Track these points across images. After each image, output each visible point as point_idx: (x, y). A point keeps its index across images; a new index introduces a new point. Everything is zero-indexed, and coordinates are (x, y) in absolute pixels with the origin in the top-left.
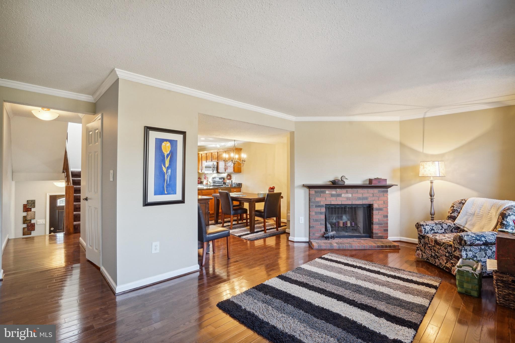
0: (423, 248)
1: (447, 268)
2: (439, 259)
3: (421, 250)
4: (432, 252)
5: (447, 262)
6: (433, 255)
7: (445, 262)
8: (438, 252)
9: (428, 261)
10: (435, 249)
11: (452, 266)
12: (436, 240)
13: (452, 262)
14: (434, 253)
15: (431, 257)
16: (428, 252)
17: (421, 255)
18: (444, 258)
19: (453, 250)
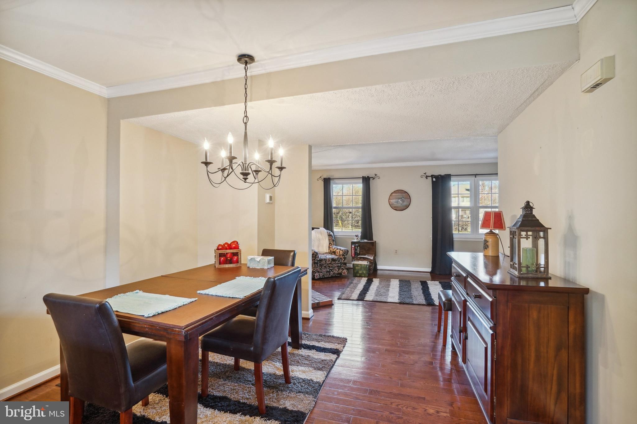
0: (319, 270)
1: (338, 274)
2: (333, 271)
3: (319, 272)
4: (327, 269)
5: (339, 270)
6: (328, 270)
7: (338, 270)
8: (332, 267)
9: (324, 277)
10: (330, 265)
11: (342, 270)
12: (333, 258)
13: (342, 268)
14: (328, 269)
15: (327, 273)
16: (324, 270)
17: (319, 275)
18: (336, 268)
19: (343, 260)
